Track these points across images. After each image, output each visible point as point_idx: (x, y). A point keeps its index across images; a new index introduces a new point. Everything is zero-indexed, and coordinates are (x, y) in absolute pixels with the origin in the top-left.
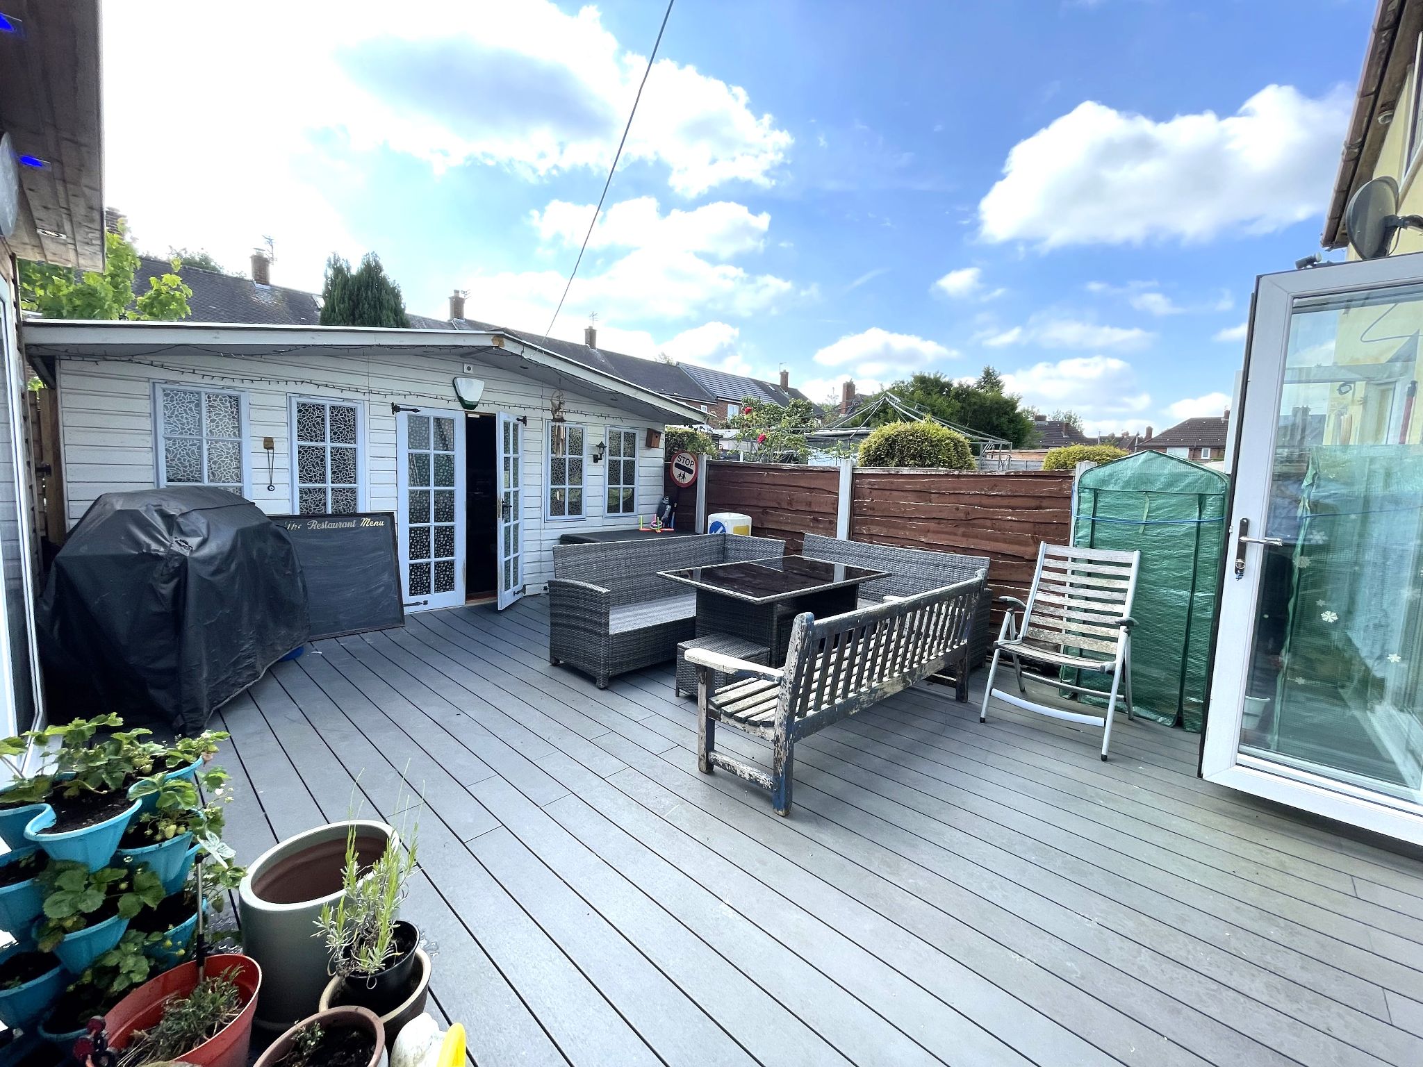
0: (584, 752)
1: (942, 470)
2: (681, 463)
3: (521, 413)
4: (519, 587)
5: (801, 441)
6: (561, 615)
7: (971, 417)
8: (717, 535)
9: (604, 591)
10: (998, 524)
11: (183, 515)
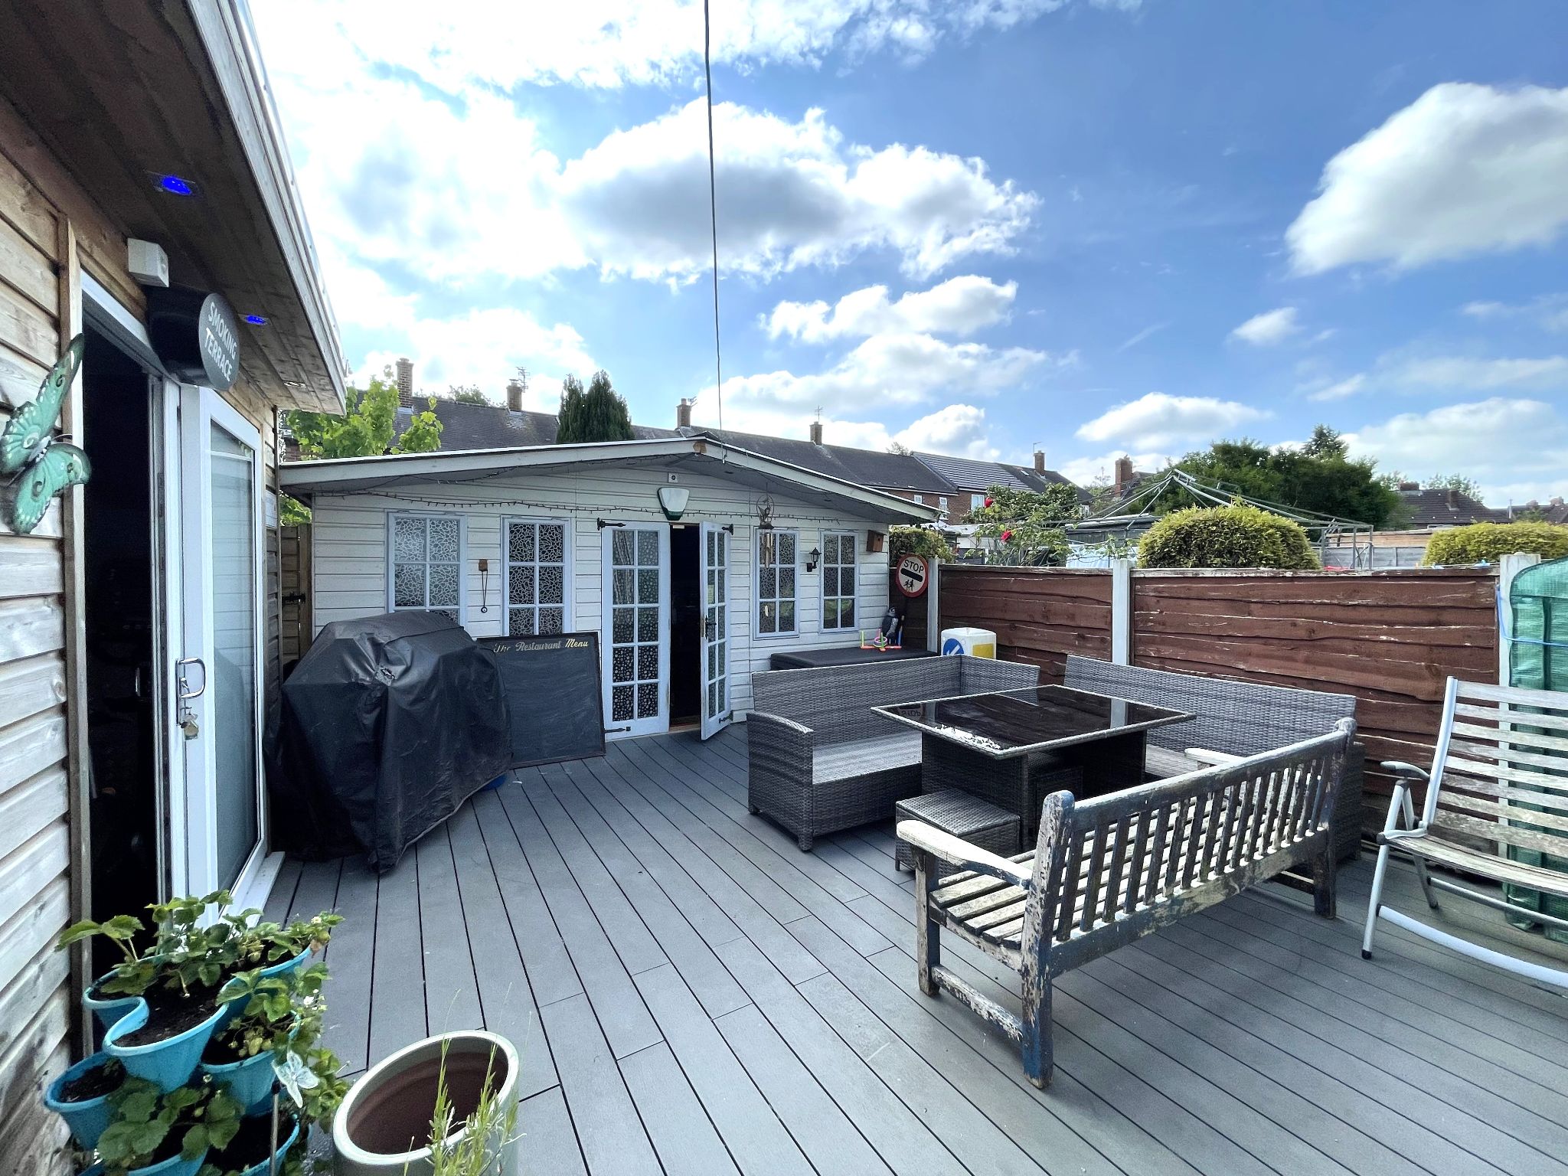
0: (776, 942)
1: (1265, 571)
2: (908, 569)
3: (727, 521)
4: (725, 713)
5: (1058, 537)
6: (760, 756)
7: (1300, 493)
8: (951, 658)
9: (806, 730)
10: (1365, 647)
11: (390, 643)
